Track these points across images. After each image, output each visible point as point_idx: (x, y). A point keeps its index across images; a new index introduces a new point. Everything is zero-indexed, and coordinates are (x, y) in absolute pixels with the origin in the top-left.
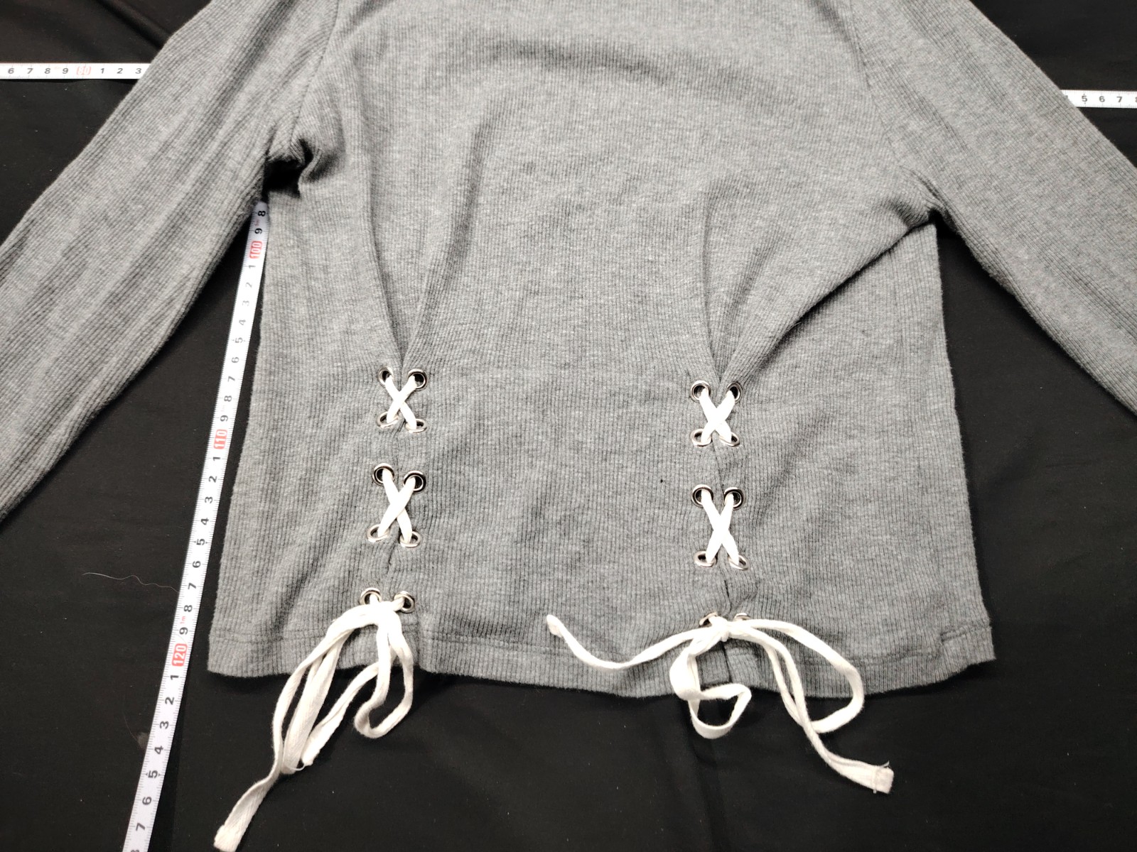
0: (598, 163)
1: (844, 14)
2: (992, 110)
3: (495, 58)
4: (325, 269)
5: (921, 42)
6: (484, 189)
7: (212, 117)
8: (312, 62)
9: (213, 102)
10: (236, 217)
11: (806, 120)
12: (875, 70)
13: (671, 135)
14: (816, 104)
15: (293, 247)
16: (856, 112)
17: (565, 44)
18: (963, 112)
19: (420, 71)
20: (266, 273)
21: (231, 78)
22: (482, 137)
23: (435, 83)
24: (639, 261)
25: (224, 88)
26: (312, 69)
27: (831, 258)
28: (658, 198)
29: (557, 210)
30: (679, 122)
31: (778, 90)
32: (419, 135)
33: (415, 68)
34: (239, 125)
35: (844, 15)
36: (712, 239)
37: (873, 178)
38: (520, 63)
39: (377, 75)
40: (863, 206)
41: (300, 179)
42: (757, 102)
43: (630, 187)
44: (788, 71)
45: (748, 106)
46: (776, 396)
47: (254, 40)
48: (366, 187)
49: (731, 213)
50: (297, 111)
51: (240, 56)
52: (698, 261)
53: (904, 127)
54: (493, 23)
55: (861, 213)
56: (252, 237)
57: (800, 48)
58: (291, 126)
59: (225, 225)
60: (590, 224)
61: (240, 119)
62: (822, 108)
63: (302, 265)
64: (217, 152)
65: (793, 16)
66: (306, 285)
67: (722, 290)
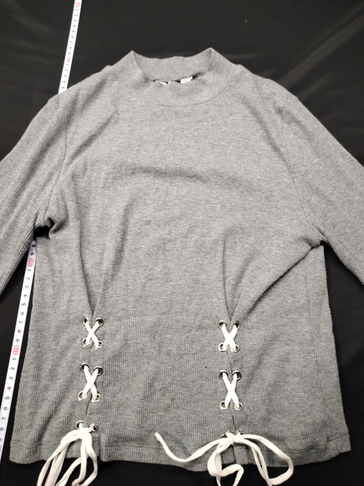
0: (178, 220)
1: (283, 150)
2: (348, 190)
3: (133, 173)
4: (61, 272)
5: (316, 160)
6: (129, 233)
7: (12, 204)
8: (54, 178)
9: (12, 197)
10: (21, 252)
11: (267, 198)
12: (297, 175)
13: (209, 206)
14: (271, 191)
15: (47, 263)
16: (288, 194)
17: (163, 168)
18: (335, 192)
19: (101, 180)
20: (35, 274)
21: (20, 186)
22: (128, 210)
23: (108, 185)
24: (195, 264)
25: (17, 191)
26: (54, 182)
27: (278, 264)
28: (203, 235)
29: (160, 242)
30: (212, 200)
31: (254, 185)
32: (101, 209)
33: (99, 179)
34: (23, 208)
36: (226, 253)
37: (295, 225)
38: (144, 175)
39: (82, 183)
40: (291, 239)
41: (50, 232)
42: (245, 190)
43: (191, 230)
44: (258, 177)
45: (242, 192)
46: (255, 326)
47: (30, 169)
48: (77, 236)
49: (235, 241)
50: (47, 204)
51: (23, 176)
52: (220, 265)
53: (309, 201)
54: (132, 158)
55: (291, 243)
56: (30, 257)
57: (264, 165)
58: (44, 212)
59: (17, 256)
60: (174, 248)
61: (24, 205)
62: (274, 193)
63: (50, 271)
64: (14, 220)
65: (261, 150)
66: (52, 280)
67: (231, 278)
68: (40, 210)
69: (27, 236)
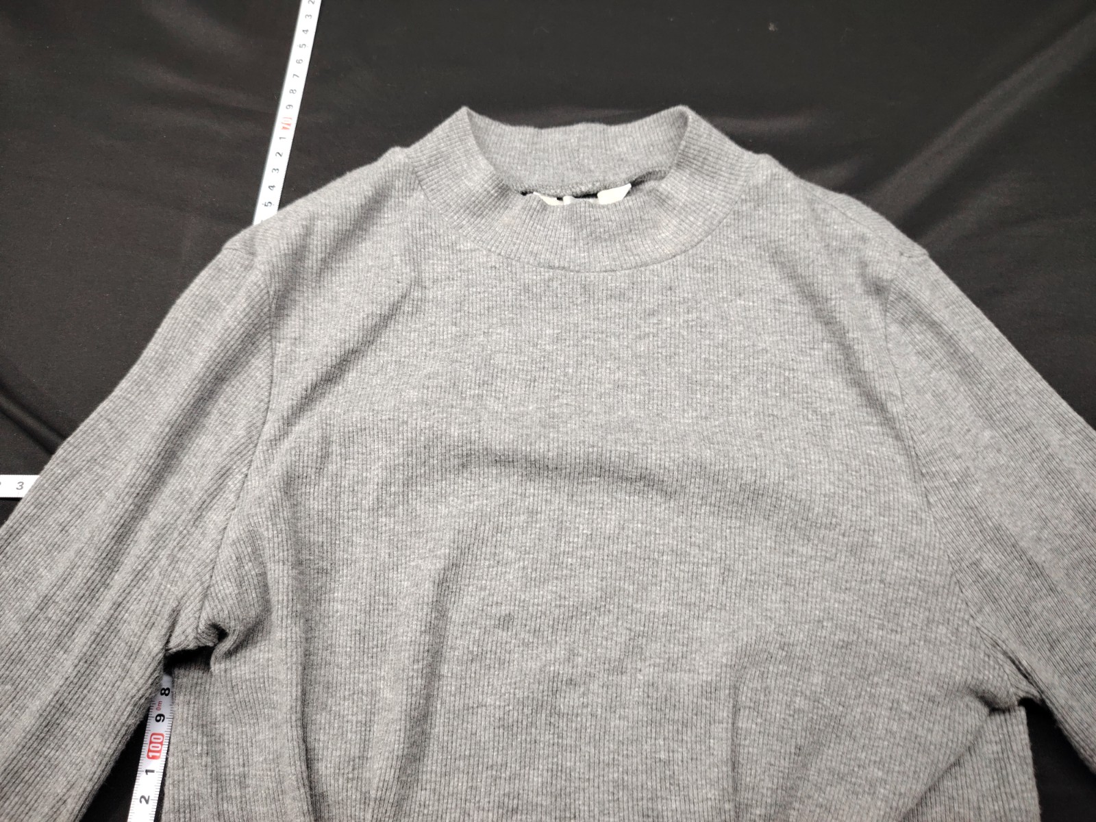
0: (593, 614)
1: (895, 408)
2: (1082, 528)
3: (464, 467)
4: (242, 781)
5: (987, 434)
6: (448, 654)
7: (105, 562)
8: (233, 483)
9: (108, 541)
11: (853, 550)
12: (937, 484)
13: (684, 571)
14: (865, 530)
15: (201, 755)
16: (915, 541)
17: (550, 454)
18: (1045, 534)
19: (371, 487)
20: (166, 791)
21: (132, 507)
22: (445, 584)
23: (389, 500)
24: (649, 762)
25: (122, 522)
26: (232, 497)
27: (897, 768)
28: (671, 665)
29: (541, 687)
30: (692, 552)
31: (816, 512)
32: (369, 579)
33: (364, 482)
34: (139, 575)
35: (895, 410)
36: (740, 725)
37: (942, 644)
38: (494, 472)
39: (314, 501)
40: (933, 690)
41: (213, 659)
42: (790, 524)
43: (633, 650)
44: (827, 486)
45: (779, 528)
47: (163, 453)
49: (764, 685)
50: (208, 577)
51: (143, 478)
52: (725, 769)
53: (976, 564)
54: (461, 425)
55: (932, 700)
56: (153, 727)
57: (841, 447)
59: (111, 740)
60: (585, 706)
61: (140, 568)
62: (873, 536)
63: (211, 783)
64: (108, 617)
65: (829, 400)
66: (216, 812)
67: (758, 812)
68: (185, 598)
69: (142, 681)
